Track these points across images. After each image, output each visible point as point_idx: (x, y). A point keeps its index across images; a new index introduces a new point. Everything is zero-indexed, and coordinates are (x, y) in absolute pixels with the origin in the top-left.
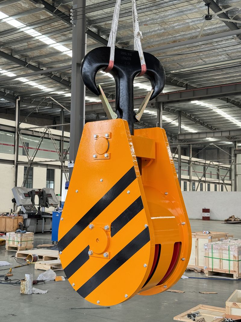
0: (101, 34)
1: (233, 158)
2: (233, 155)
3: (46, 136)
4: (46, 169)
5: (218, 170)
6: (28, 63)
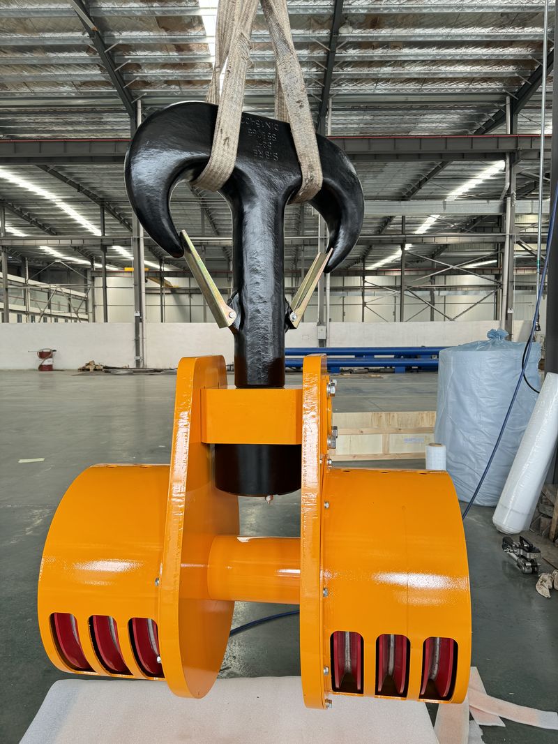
1: (89, 282)
2: (89, 278)
5: (69, 299)
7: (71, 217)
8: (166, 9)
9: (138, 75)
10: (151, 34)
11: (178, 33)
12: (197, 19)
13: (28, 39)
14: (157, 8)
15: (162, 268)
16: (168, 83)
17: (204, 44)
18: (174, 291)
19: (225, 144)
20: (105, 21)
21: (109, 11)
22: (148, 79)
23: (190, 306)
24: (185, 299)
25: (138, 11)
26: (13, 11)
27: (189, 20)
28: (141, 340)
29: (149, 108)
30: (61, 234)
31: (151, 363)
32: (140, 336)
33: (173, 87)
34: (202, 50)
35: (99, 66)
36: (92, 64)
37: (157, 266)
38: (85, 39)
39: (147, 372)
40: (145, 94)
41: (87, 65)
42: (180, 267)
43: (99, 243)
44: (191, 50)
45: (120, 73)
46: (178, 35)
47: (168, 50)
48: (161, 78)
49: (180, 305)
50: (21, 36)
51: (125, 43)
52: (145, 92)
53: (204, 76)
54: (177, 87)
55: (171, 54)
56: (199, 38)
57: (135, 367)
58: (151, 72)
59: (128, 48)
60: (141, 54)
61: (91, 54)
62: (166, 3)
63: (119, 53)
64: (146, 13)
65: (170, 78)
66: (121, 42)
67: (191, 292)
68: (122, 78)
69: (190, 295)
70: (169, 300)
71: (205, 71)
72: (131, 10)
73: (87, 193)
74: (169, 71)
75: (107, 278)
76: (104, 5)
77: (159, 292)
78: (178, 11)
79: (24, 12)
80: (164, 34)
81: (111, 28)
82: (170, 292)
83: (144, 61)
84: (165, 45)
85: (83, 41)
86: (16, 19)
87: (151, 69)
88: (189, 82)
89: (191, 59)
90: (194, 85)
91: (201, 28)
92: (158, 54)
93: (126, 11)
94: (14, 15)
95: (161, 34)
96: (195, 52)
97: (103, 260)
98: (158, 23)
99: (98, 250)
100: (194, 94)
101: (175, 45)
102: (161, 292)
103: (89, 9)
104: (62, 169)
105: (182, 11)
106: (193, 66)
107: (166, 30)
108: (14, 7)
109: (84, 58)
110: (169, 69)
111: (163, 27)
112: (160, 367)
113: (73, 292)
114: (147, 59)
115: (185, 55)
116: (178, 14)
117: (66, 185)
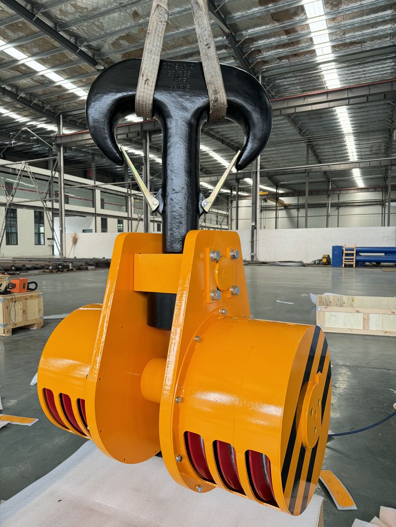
0: (60, 30)
1: (230, 204)
2: (229, 202)
3: (24, 174)
4: (33, 211)
5: (217, 216)
6: (20, 95)
7: (219, 162)
8: (278, 6)
9: (259, 57)
10: (268, 26)
11: (287, 22)
12: (300, 8)
13: (190, 49)
14: (271, 8)
15: (278, 191)
16: (280, 58)
17: (306, 24)
18: (286, 207)
19: (145, 83)
20: (237, 25)
21: (239, 18)
22: (266, 59)
23: (298, 217)
24: (294, 212)
25: (258, 13)
26: (181, 33)
27: (294, 10)
28: (255, 242)
29: (267, 78)
30: (212, 173)
31: (261, 258)
32: (255, 239)
33: (284, 61)
34: (304, 29)
35: (233, 57)
36: (229, 56)
37: (274, 190)
38: (224, 40)
39: (257, 263)
40: (264, 70)
41: (226, 58)
42: (291, 190)
43: (234, 177)
44: (296, 32)
45: (247, 59)
46: (287, 23)
47: (279, 35)
48: (275, 56)
49: (290, 217)
50: (185, 48)
51: (250, 37)
52: (264, 68)
53: (307, 48)
54: (287, 61)
55: (282, 37)
56: (302, 22)
57: (250, 260)
58: (268, 53)
59: (253, 40)
60: (261, 42)
61: (228, 50)
62: (278, 2)
63: (246, 45)
64: (264, 12)
65: (282, 55)
66: (247, 37)
67: (299, 207)
68: (248, 62)
69: (298, 209)
70: (282, 214)
71: (307, 44)
72: (254, 14)
73: (228, 144)
74: (281, 50)
75: (239, 201)
76: (235, 15)
77: (275, 208)
78: (286, 6)
79: (187, 32)
80: (277, 25)
81: (241, 29)
82: (283, 208)
83: (263, 47)
84: (278, 32)
85: (223, 42)
86: (182, 37)
87: (269, 51)
88: (295, 55)
89: (297, 38)
90: (299, 56)
91: (303, 14)
92: (273, 39)
93: (250, 15)
94: (181, 35)
95: (275, 25)
96: (300, 32)
97: (237, 188)
98: (272, 18)
99: (234, 183)
100: (299, 63)
101: (284, 30)
102: (276, 208)
103: (226, 20)
104: (212, 130)
105: (289, 5)
106: (298, 42)
107: (278, 21)
108: (182, 30)
109: (224, 53)
110: (280, 49)
111: (276, 20)
112: (267, 260)
113: (220, 212)
114: (265, 45)
115: (292, 36)
116: (286, 8)
117: (214, 141)
